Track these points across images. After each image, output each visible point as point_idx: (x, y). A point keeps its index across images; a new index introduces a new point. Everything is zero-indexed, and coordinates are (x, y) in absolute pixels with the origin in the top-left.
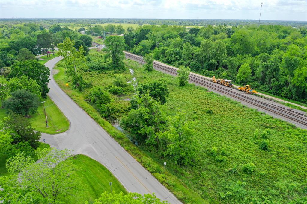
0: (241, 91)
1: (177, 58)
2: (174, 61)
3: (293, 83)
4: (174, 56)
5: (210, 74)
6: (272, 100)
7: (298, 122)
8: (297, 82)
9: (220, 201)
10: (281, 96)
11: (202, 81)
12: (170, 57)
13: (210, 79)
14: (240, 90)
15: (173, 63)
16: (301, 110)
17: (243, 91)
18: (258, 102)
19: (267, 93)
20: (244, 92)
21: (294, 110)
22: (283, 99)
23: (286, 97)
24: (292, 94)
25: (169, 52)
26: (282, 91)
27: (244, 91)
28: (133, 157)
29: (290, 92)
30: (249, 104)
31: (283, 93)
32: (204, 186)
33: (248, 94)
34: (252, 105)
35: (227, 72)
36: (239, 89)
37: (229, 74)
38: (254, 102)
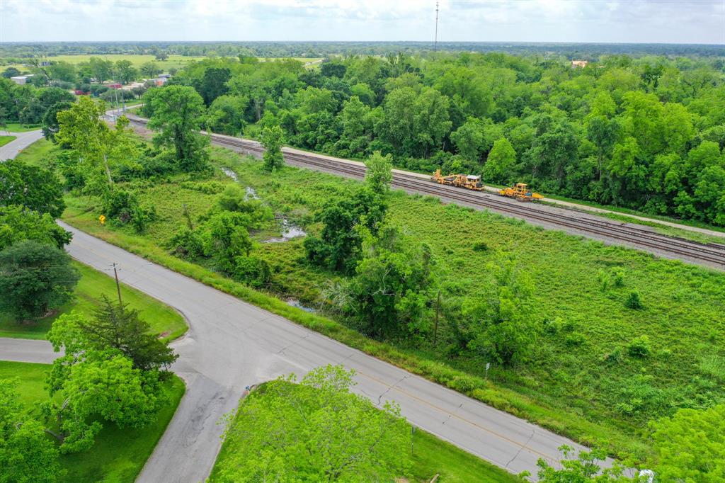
0: (507, 196)
1: (328, 136)
2: (323, 142)
3: (612, 171)
4: (322, 131)
5: (422, 167)
6: (575, 209)
7: (653, 247)
8: (621, 169)
9: (625, 419)
10: (587, 199)
11: (413, 183)
12: (310, 133)
13: (428, 177)
14: (504, 196)
15: (320, 147)
16: (640, 224)
17: (511, 197)
18: (556, 216)
19: (558, 197)
20: (515, 198)
21: (629, 225)
22: (594, 206)
23: (598, 201)
24: (610, 193)
25: (306, 121)
26: (589, 190)
27: (513, 197)
28: (395, 365)
29: (607, 190)
30: (544, 222)
31: (593, 194)
32: (576, 397)
33: (524, 201)
34: (549, 223)
35: (459, 159)
36: (503, 193)
37: (466, 162)
38: (549, 217)
